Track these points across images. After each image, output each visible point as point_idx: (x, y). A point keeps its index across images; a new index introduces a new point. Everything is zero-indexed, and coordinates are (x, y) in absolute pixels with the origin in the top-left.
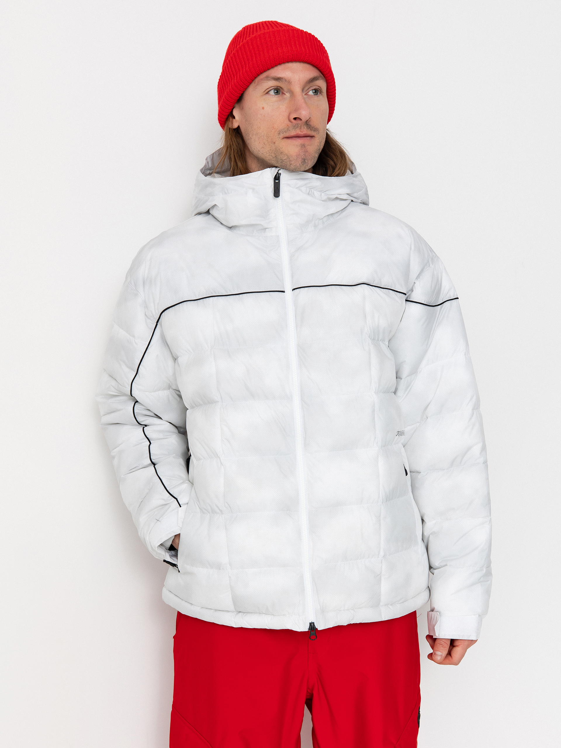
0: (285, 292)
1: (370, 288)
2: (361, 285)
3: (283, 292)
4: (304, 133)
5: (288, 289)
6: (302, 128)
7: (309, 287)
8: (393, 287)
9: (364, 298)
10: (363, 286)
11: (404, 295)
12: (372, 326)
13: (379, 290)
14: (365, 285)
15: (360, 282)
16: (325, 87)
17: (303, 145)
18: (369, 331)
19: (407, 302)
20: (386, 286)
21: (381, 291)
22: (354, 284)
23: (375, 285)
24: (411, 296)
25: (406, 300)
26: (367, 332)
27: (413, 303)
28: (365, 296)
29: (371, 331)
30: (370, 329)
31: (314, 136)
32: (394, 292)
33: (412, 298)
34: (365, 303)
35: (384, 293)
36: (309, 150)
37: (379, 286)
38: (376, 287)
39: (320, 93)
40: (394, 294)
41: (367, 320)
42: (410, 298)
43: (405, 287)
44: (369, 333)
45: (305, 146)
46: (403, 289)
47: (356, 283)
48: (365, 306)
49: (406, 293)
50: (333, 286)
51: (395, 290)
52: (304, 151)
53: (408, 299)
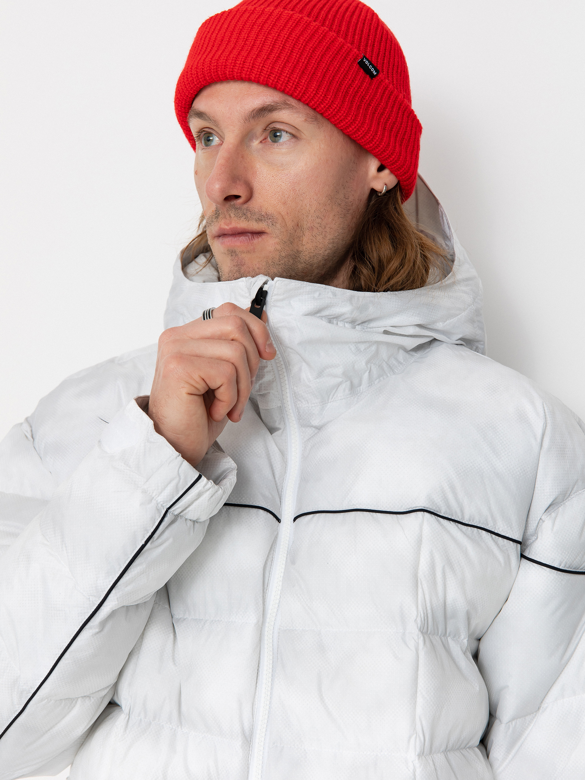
1: (437, 521)
2: (418, 513)
6: (227, 216)
9: (419, 541)
10: (422, 515)
11: (515, 544)
12: (431, 605)
13: (456, 528)
14: (425, 513)
15: (414, 506)
16: (303, 121)
17: (232, 251)
18: (422, 615)
19: (523, 559)
20: (473, 521)
21: (461, 530)
22: (405, 509)
23: (449, 518)
24: (531, 548)
25: (522, 556)
26: (417, 617)
27: (534, 564)
28: (421, 538)
29: (427, 614)
30: (425, 612)
31: (263, 232)
32: (492, 534)
33: (533, 553)
34: (420, 553)
35: (468, 536)
36: (247, 262)
37: (458, 520)
38: (451, 522)
39: (294, 136)
40: (491, 539)
41: (420, 590)
42: (530, 551)
43: (517, 526)
44: (421, 619)
45: (237, 253)
46: (512, 531)
47: (409, 509)
48: (419, 560)
49: (520, 540)
50: (359, 512)
51: (493, 530)
52: (236, 264)
53: (526, 554)
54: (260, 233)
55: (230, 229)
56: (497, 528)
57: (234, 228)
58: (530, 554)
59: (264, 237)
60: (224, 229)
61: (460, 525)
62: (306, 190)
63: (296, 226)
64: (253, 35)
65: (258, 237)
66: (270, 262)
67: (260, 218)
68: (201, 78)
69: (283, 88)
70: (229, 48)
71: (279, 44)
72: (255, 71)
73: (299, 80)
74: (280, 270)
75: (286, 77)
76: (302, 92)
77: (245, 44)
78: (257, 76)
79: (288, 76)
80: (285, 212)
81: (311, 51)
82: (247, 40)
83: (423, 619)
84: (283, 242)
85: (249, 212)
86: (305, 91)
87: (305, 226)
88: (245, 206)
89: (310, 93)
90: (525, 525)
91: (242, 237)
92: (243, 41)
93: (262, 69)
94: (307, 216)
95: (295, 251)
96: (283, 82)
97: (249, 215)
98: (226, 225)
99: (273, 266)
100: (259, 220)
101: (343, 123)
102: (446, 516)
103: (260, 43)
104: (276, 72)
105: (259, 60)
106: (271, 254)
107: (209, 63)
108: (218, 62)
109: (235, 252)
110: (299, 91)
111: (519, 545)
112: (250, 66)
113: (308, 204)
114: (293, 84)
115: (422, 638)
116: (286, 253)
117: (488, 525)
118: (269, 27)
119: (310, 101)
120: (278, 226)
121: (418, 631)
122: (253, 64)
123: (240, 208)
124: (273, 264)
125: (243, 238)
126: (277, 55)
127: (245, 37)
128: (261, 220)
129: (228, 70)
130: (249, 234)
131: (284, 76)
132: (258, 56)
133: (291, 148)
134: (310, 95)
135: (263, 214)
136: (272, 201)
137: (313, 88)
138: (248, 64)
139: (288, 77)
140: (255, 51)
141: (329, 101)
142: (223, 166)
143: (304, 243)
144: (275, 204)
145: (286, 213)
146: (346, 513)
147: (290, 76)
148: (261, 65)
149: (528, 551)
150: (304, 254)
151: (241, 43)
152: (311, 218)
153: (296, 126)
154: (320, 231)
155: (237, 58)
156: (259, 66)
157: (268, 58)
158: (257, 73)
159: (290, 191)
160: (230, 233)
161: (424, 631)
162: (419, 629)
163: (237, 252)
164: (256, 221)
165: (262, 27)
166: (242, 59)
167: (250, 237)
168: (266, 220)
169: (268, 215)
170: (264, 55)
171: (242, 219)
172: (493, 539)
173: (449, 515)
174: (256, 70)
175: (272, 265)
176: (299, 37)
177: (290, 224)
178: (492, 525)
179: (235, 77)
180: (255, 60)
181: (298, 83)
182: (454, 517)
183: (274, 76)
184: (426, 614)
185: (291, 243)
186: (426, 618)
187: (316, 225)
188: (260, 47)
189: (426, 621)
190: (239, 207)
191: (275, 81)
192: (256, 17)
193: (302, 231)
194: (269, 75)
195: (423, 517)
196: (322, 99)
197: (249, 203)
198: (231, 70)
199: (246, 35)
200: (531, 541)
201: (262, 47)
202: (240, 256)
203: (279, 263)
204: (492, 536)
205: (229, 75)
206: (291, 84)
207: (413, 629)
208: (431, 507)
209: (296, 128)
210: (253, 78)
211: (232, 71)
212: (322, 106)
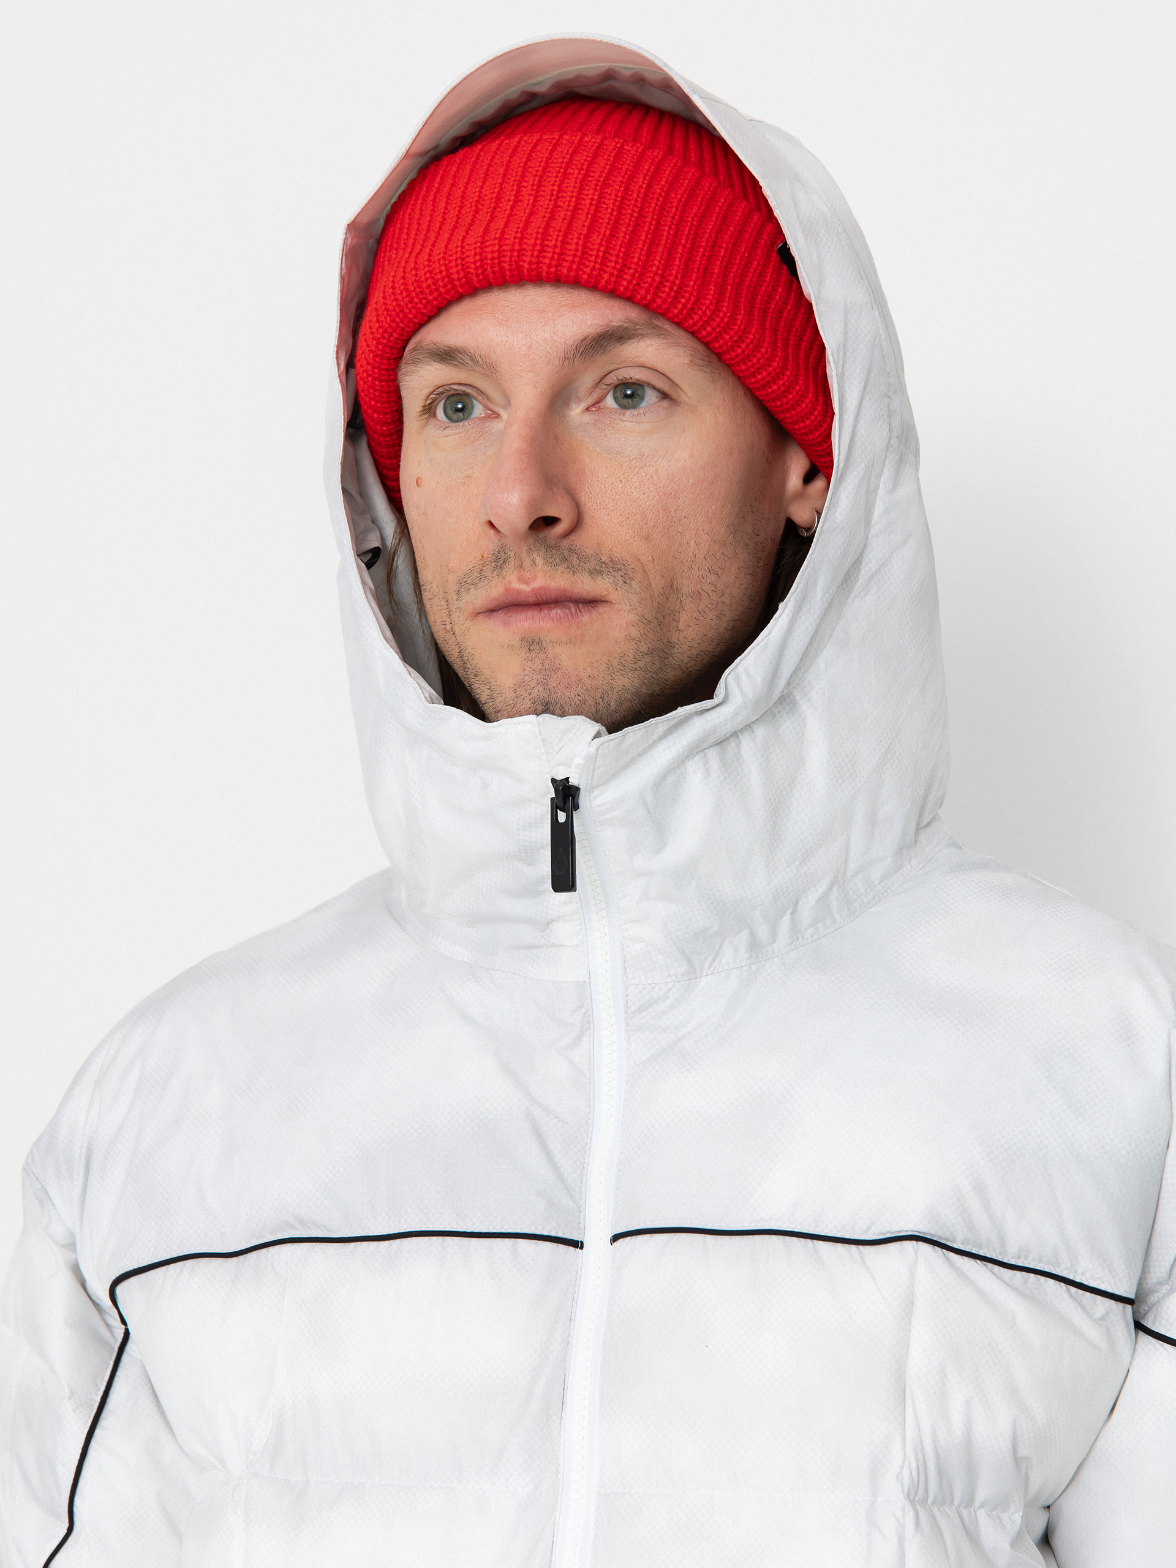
0: (582, 1248)
1: (948, 1259)
2: (905, 1243)
3: (577, 1244)
4: (536, 584)
5: (596, 1237)
6: (527, 564)
7: (672, 1234)
8: (1063, 1267)
9: (909, 1305)
10: (914, 1247)
11: (1120, 1305)
12: (935, 1441)
13: (989, 1274)
14: (920, 1243)
15: (897, 1229)
16: (686, 364)
17: (533, 641)
18: (914, 1465)
19: (1141, 1334)
20: (1026, 1259)
21: (1000, 1278)
22: (875, 1234)
23: (974, 1252)
24: (1160, 1310)
25: (1139, 1326)
26: (902, 1467)
27: (1166, 1345)
28: (913, 1297)
29: (925, 1462)
30: (920, 1456)
31: (603, 599)
32: (1069, 1286)
33: (1163, 1322)
34: (910, 1330)
35: (1016, 1290)
36: (565, 664)
37: (994, 1258)
38: (978, 1261)
39: (665, 396)
40: (1066, 1295)
41: (909, 1411)
42: (1155, 1318)
43: (1123, 1267)
44: (911, 1472)
45: (545, 644)
46: (1114, 1278)
47: (884, 1234)
48: (909, 1345)
49: (1132, 1296)
50: (774, 1237)
51: (1071, 1277)
52: (540, 667)
53: (1148, 1323)
54: (592, 602)
55: (533, 590)
56: (1079, 1271)
57: (541, 588)
58: (1157, 1324)
59: (602, 608)
60: (518, 592)
61: (997, 1268)
62: (691, 511)
63: (669, 587)
64: (571, 186)
65: (589, 610)
66: (615, 664)
67: (598, 568)
68: (459, 279)
69: (648, 298)
70: (521, 214)
71: (631, 207)
72: (589, 261)
73: (682, 282)
74: (636, 681)
75: (656, 273)
76: (689, 306)
77: (556, 207)
78: (594, 273)
79: (660, 272)
80: (648, 557)
81: (695, 223)
82: (558, 198)
83: (915, 1473)
84: (645, 621)
85: (575, 556)
86: (694, 303)
87: (685, 589)
88: (566, 543)
89: (704, 308)
90: (1141, 1263)
91: (555, 611)
92: (550, 200)
93: (604, 259)
94: (690, 568)
95: (665, 641)
96: (651, 285)
97: (575, 561)
98: (524, 582)
99: (621, 672)
100: (595, 573)
101: (762, 374)
102: (967, 1249)
103: (591, 204)
104: (634, 263)
105: (596, 239)
106: (618, 646)
107: (479, 247)
108: (502, 244)
109: (540, 642)
110: (683, 305)
111: (1129, 1307)
112: (577, 250)
113: (692, 542)
114: (671, 289)
115: (912, 1514)
116: (649, 645)
117: (1059, 1265)
118: (603, 172)
119: (702, 325)
120: (635, 585)
121: (903, 1499)
122: (584, 246)
123: (556, 547)
124: (621, 668)
125: (559, 611)
126: (630, 228)
127: (555, 193)
128: (601, 573)
129: (528, 259)
130: (571, 605)
131: (651, 272)
132: (591, 229)
133: (661, 421)
134: (704, 313)
135: (604, 559)
136: (621, 533)
137: (709, 297)
138: (573, 247)
139: (661, 275)
140: (583, 221)
141: (739, 327)
142: (524, 453)
143: (681, 626)
144: (627, 540)
145: (650, 558)
146: (745, 1237)
147: (664, 272)
148: (602, 249)
149: (1153, 1317)
150: (680, 650)
151: (548, 205)
152: (698, 572)
153: (670, 375)
154: (712, 602)
155: (545, 235)
156: (598, 250)
157: (613, 235)
158: (594, 267)
159: (658, 511)
160: (532, 599)
161: (917, 1497)
162: (906, 1494)
163: (544, 642)
164: (591, 573)
165: (588, 170)
166: (558, 236)
167: (573, 610)
168: (611, 571)
169: (614, 563)
170: (604, 230)
171: (561, 569)
172: (1071, 1295)
173: (974, 1246)
174: (593, 259)
175: (618, 670)
176: (668, 195)
177: (657, 583)
178: (1069, 1265)
179: (544, 274)
180: (587, 238)
181: (680, 288)
182: (985, 1251)
183: (631, 271)
184: (921, 1462)
185: (660, 624)
186: (921, 1469)
187: (707, 588)
188: (592, 212)
189: (922, 1475)
190: (553, 543)
191: (634, 282)
192: (570, 152)
193: (679, 601)
194: (620, 271)
195: (916, 1251)
196: (726, 322)
197: (572, 537)
198: (535, 260)
199: (556, 188)
200: (1160, 1295)
201: (596, 211)
202: (550, 651)
203: (635, 666)
204: (1068, 1290)
205: (530, 270)
206: (667, 290)
207: (893, 1495)
208: (932, 1232)
209: (669, 379)
210: (585, 277)
211: (537, 263)
212: (727, 337)
